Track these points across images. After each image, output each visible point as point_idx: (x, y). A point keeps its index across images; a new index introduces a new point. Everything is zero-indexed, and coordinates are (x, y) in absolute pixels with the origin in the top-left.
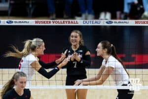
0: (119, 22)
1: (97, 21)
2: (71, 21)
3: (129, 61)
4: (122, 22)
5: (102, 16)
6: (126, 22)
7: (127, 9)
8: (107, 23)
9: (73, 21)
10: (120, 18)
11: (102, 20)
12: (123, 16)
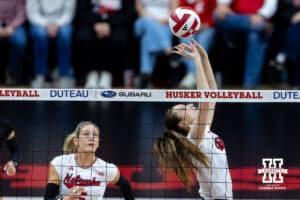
0: (130, 94)
1: (81, 90)
2: (22, 90)
3: (151, 182)
4: (138, 95)
5: (92, 79)
6: (146, 95)
7: (147, 66)
8: (103, 95)
9: (28, 90)
10: (132, 86)
11: (91, 88)
12: (137, 81)
